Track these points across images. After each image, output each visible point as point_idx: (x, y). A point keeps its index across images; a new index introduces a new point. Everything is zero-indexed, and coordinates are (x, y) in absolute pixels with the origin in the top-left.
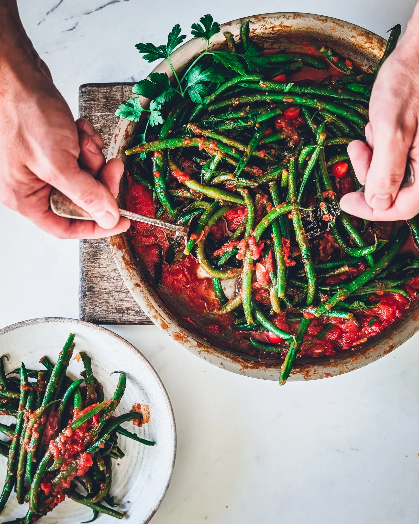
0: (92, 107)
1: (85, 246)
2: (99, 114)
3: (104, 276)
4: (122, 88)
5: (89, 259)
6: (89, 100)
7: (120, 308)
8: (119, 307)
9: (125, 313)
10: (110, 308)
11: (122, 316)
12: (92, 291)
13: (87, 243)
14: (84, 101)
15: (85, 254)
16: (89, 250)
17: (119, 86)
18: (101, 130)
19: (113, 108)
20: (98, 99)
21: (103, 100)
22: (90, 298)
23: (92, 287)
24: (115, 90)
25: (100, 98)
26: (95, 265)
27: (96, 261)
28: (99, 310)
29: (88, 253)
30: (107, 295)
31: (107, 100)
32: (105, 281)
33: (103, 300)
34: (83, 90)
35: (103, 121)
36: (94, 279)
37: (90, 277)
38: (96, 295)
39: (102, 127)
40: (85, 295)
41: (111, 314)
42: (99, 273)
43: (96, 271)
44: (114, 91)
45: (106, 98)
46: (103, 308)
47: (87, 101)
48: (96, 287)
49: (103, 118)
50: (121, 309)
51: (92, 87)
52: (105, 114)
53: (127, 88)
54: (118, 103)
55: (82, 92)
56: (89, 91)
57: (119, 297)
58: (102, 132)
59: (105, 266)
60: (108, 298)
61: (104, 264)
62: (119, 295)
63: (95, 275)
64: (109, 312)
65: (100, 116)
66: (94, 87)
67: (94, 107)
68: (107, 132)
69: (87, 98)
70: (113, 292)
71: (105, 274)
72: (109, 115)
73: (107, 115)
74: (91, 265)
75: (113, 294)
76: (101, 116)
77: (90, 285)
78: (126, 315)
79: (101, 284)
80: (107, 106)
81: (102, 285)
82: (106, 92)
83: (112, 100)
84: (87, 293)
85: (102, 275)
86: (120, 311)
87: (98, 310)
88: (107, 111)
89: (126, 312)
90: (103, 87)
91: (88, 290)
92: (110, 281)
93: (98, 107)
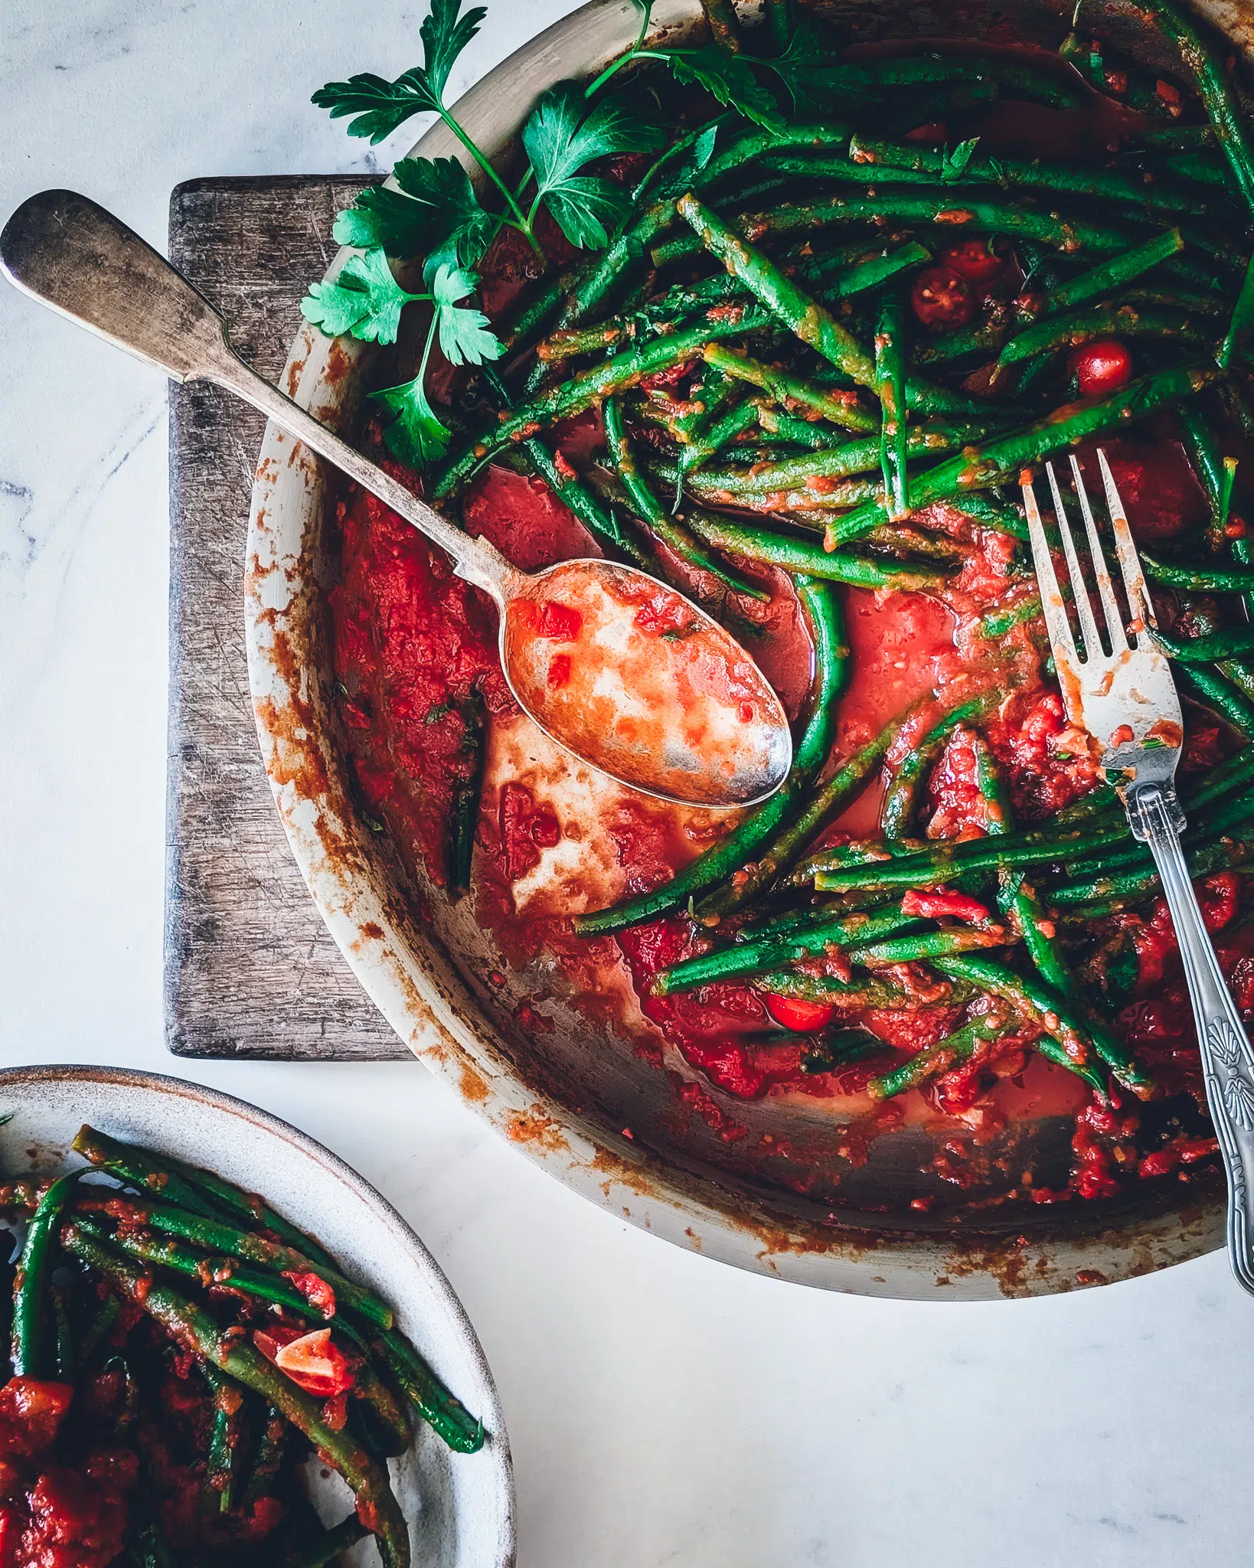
0: (217, 264)
1: (188, 773)
2: (243, 290)
3: (256, 883)
4: (330, 195)
5: (202, 820)
6: (208, 239)
7: (316, 1001)
8: (310, 999)
9: (332, 1020)
10: (278, 1001)
11: (323, 1033)
12: (211, 938)
13: (197, 763)
14: (188, 242)
15: (187, 801)
16: (204, 787)
17: (317, 189)
18: (251, 349)
19: (293, 266)
20: (240, 235)
21: (259, 238)
22: (206, 966)
23: (211, 924)
24: (302, 201)
25: (250, 230)
26: (226, 842)
27: (230, 827)
28: (239, 1009)
29: (199, 798)
30: (268, 955)
31: (274, 238)
32: (260, 903)
33: (253, 973)
34: (187, 202)
35: (256, 315)
36: (219, 896)
37: (207, 886)
38: (225, 955)
39: (253, 337)
40: (187, 951)
41: (283, 1025)
42: (239, 870)
43: (230, 867)
44: (299, 206)
45: (272, 232)
46: (251, 1002)
47: (198, 241)
48: (227, 923)
49: (256, 305)
50: (320, 1005)
51: (217, 190)
52: (265, 288)
53: (346, 194)
54: (314, 248)
55: (183, 210)
56: (210, 204)
57: (312, 959)
58: (255, 356)
59: (261, 848)
60: (272, 964)
61: (257, 839)
62: (311, 955)
63: (224, 880)
64: (275, 1018)
65: (247, 295)
66: (226, 190)
67: (227, 264)
68: (273, 354)
69: (198, 229)
70: (291, 942)
71: (260, 874)
72: (280, 292)
73: (271, 294)
74: (209, 841)
75: (292, 949)
76: (253, 296)
77: (205, 916)
78: (336, 1027)
79: (243, 913)
80: (272, 258)
81: (250, 915)
82: (270, 210)
83: (292, 237)
84: (193, 945)
85: (251, 880)
86: (316, 1013)
87: (233, 1008)
88: (271, 279)
89: (336, 1015)
90: (261, 189)
91: (199, 934)
92: (277, 903)
93: (238, 263)
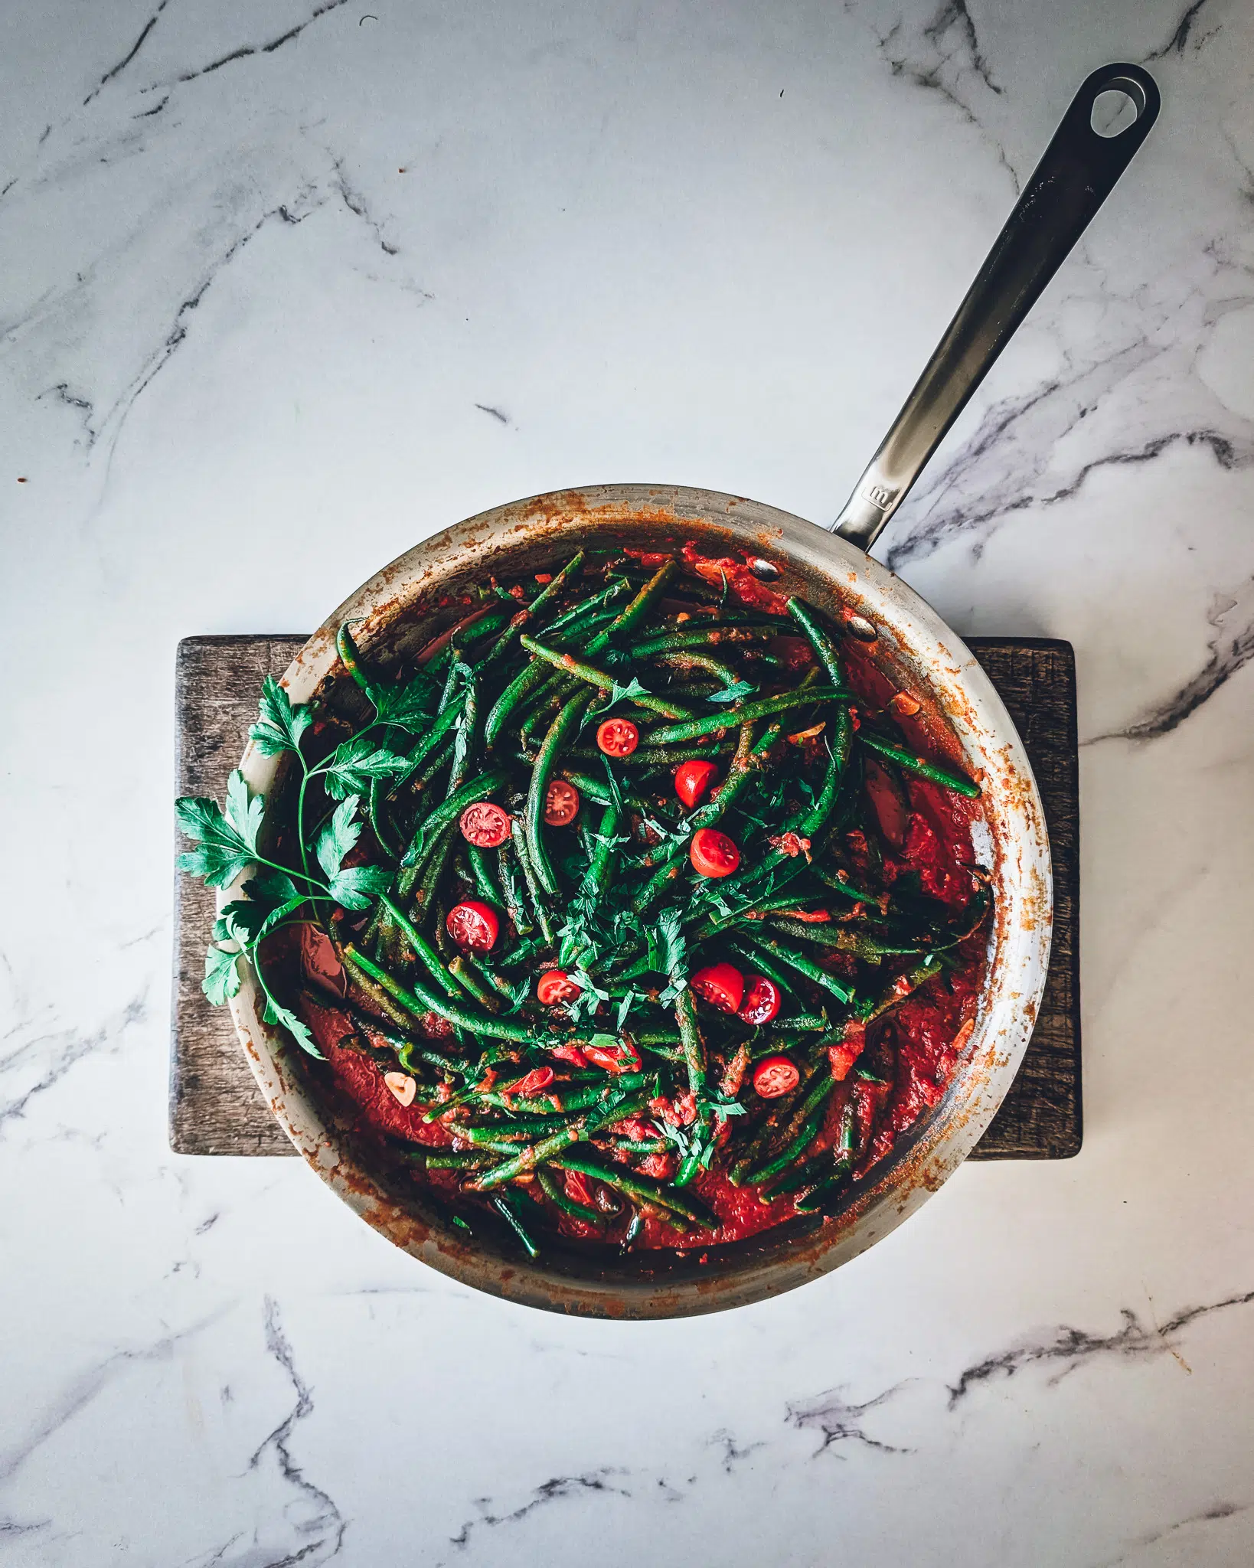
0: (202, 688)
1: (183, 988)
2: (217, 704)
3: (222, 1054)
4: (269, 648)
5: (191, 1016)
6: (198, 674)
7: (256, 1124)
8: (252, 1123)
9: (265, 1136)
10: (234, 1124)
11: (260, 1143)
12: (195, 1087)
13: (188, 982)
14: (186, 675)
15: (182, 1005)
16: (192, 997)
17: (261, 644)
18: (222, 738)
19: (247, 689)
20: (216, 671)
21: (227, 673)
22: (192, 1103)
23: (195, 1078)
24: (252, 651)
25: (221, 669)
26: (205, 1029)
27: (207, 1021)
28: (211, 1129)
29: (188, 1003)
30: (229, 1097)
31: (235, 673)
32: (224, 1066)
33: (220, 1108)
34: (185, 652)
35: (225, 718)
36: (200, 1061)
37: (193, 1056)
38: (204, 1097)
39: (223, 731)
40: (181, 1094)
41: (236, 1139)
42: (211, 1046)
43: (206, 1044)
44: (251, 654)
45: (233, 669)
46: (218, 1125)
47: (191, 674)
48: (205, 1078)
49: (225, 712)
50: (258, 1127)
51: (203, 644)
52: (230, 703)
53: (279, 647)
54: (259, 679)
55: (183, 656)
56: (198, 653)
57: (254, 1100)
58: (223, 742)
59: (225, 1033)
60: (231, 1102)
61: (222, 1027)
62: (253, 1098)
63: (203, 1052)
64: (232, 1134)
65: (220, 707)
66: (209, 644)
67: (208, 687)
68: (234, 741)
69: (192, 667)
70: (242, 1089)
71: (224, 1048)
72: (239, 704)
73: (234, 706)
74: (195, 1029)
75: (241, 1094)
76: (223, 707)
77: (192, 1073)
78: (268, 1140)
79: (213, 1072)
80: (235, 685)
81: (218, 1073)
82: (234, 656)
83: (247, 673)
84: (186, 1091)
85: (219, 1052)
86: (256, 1132)
87: (207, 1128)
88: (234, 697)
89: (268, 1133)
90: (228, 644)
91: (188, 1085)
92: (233, 1066)
93: (215, 688)
